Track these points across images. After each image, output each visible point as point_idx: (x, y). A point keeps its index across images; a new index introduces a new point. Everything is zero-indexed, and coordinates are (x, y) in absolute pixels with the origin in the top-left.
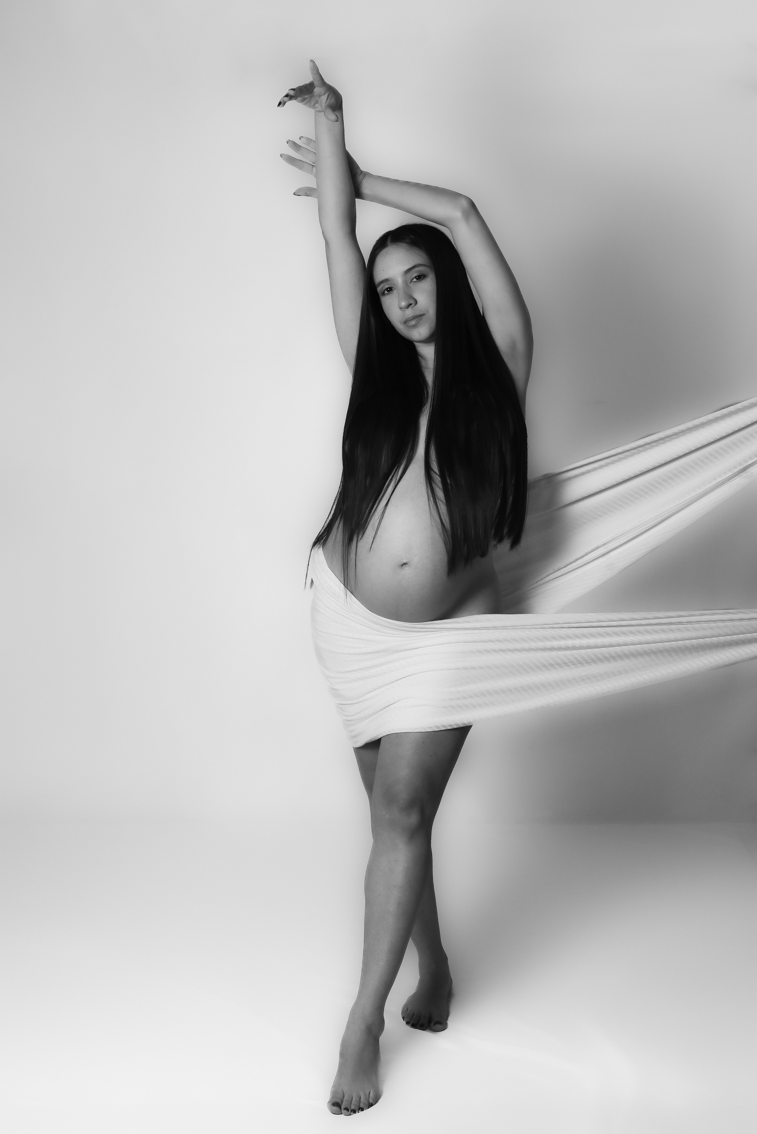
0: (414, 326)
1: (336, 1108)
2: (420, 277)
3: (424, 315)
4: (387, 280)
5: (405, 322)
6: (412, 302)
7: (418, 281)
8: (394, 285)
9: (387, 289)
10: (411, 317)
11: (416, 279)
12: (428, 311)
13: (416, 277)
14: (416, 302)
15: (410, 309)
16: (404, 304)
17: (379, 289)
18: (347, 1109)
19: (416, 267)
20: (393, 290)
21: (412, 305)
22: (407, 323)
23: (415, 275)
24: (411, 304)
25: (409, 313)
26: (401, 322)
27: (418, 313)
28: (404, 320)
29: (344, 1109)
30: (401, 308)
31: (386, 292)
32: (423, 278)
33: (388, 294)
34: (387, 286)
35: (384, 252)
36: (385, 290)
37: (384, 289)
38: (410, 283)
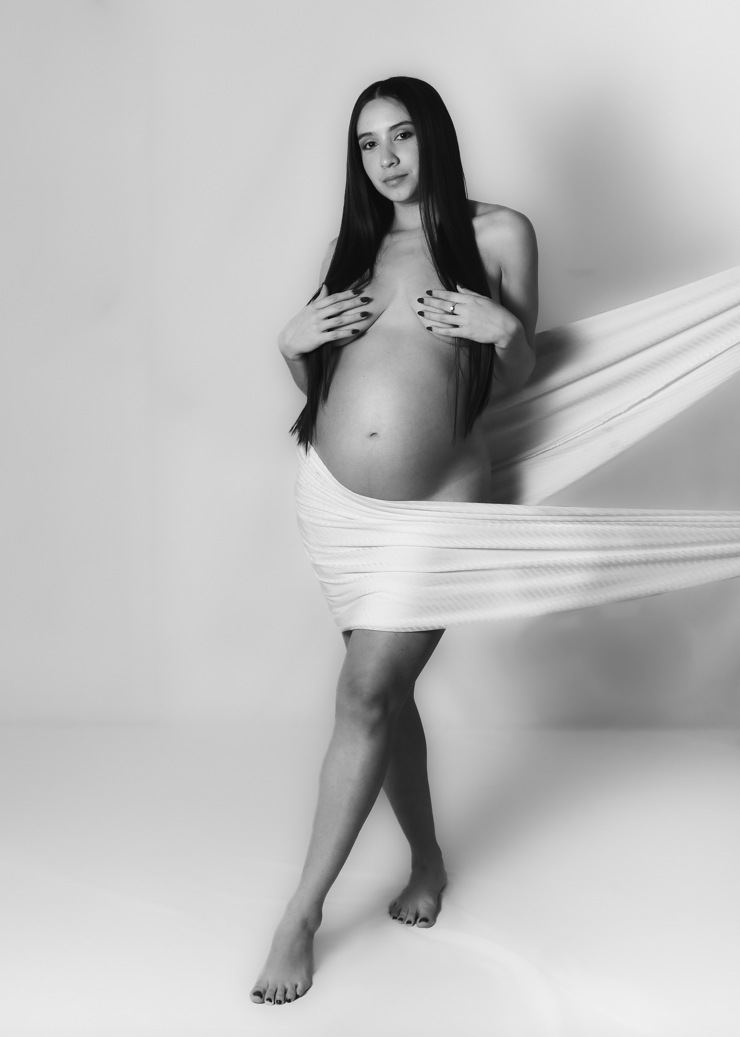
0: (394, 186)
1: (257, 998)
2: (405, 136)
3: (406, 175)
4: (370, 134)
5: (385, 181)
6: (394, 161)
7: (404, 140)
8: (378, 140)
9: (369, 143)
10: (392, 177)
11: (401, 137)
12: (411, 171)
13: (401, 134)
14: (399, 161)
15: (392, 168)
16: (386, 162)
17: (361, 141)
18: (270, 1000)
19: (403, 124)
20: (376, 146)
21: (395, 165)
22: (387, 182)
23: (401, 132)
24: (393, 163)
25: (391, 172)
26: (380, 180)
27: (400, 173)
28: (383, 179)
29: (267, 1000)
30: (382, 166)
31: (368, 147)
32: (409, 137)
33: (370, 149)
34: (369, 141)
35: (370, 104)
36: (366, 145)
37: (366, 143)
38: (395, 140)
